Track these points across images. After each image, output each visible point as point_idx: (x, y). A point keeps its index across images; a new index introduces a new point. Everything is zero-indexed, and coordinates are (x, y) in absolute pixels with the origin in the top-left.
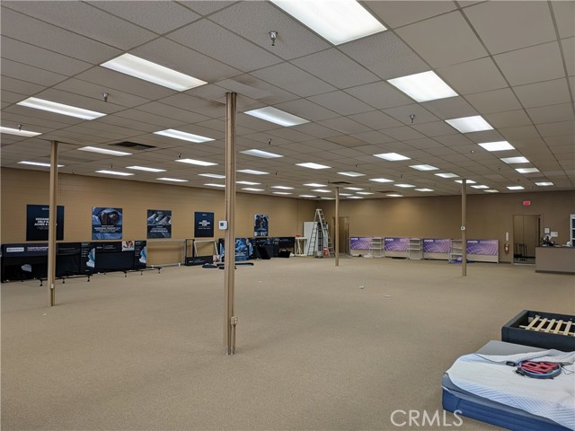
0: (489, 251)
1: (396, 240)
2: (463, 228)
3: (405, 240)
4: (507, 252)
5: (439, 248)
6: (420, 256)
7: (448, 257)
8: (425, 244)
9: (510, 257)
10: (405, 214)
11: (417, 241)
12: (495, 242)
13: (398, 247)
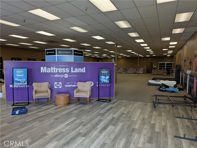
0: (141, 71)
1: (119, 68)
2: (138, 65)
3: (121, 68)
4: (145, 71)
5: (130, 70)
6: (125, 72)
7: (132, 72)
8: (126, 69)
9: (146, 72)
10: (122, 62)
11: (124, 69)
12: (143, 69)
13: (120, 70)
